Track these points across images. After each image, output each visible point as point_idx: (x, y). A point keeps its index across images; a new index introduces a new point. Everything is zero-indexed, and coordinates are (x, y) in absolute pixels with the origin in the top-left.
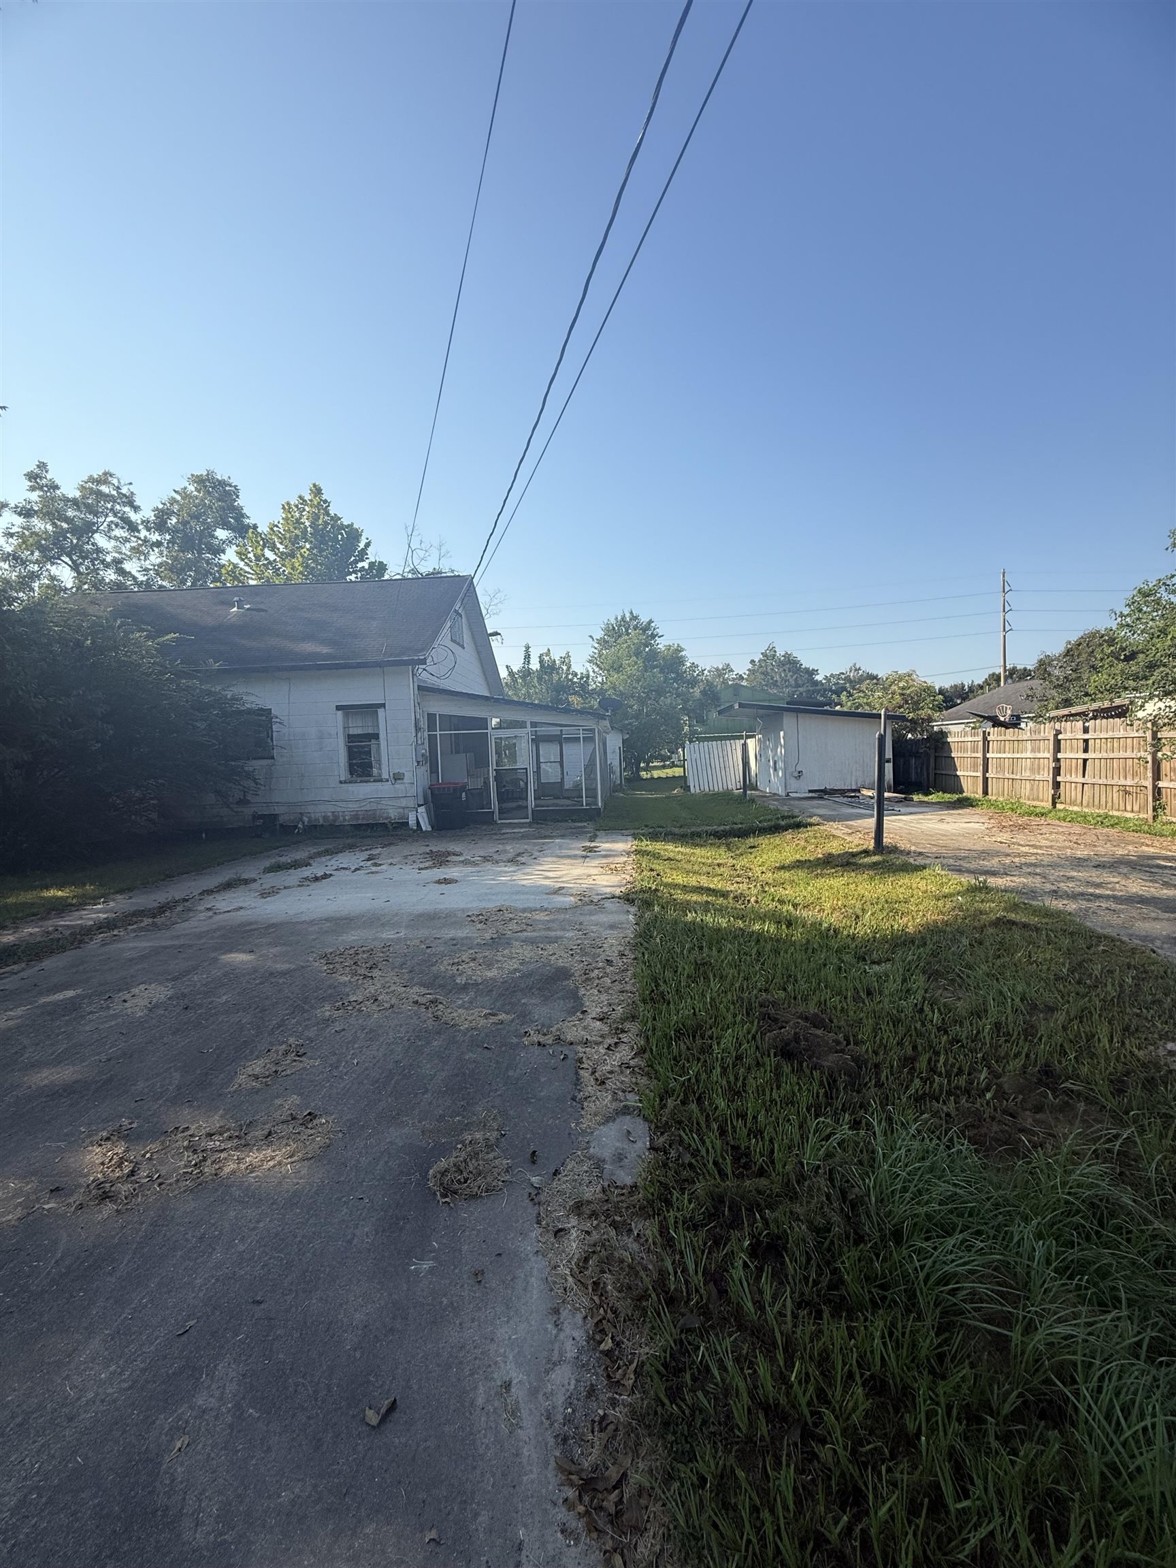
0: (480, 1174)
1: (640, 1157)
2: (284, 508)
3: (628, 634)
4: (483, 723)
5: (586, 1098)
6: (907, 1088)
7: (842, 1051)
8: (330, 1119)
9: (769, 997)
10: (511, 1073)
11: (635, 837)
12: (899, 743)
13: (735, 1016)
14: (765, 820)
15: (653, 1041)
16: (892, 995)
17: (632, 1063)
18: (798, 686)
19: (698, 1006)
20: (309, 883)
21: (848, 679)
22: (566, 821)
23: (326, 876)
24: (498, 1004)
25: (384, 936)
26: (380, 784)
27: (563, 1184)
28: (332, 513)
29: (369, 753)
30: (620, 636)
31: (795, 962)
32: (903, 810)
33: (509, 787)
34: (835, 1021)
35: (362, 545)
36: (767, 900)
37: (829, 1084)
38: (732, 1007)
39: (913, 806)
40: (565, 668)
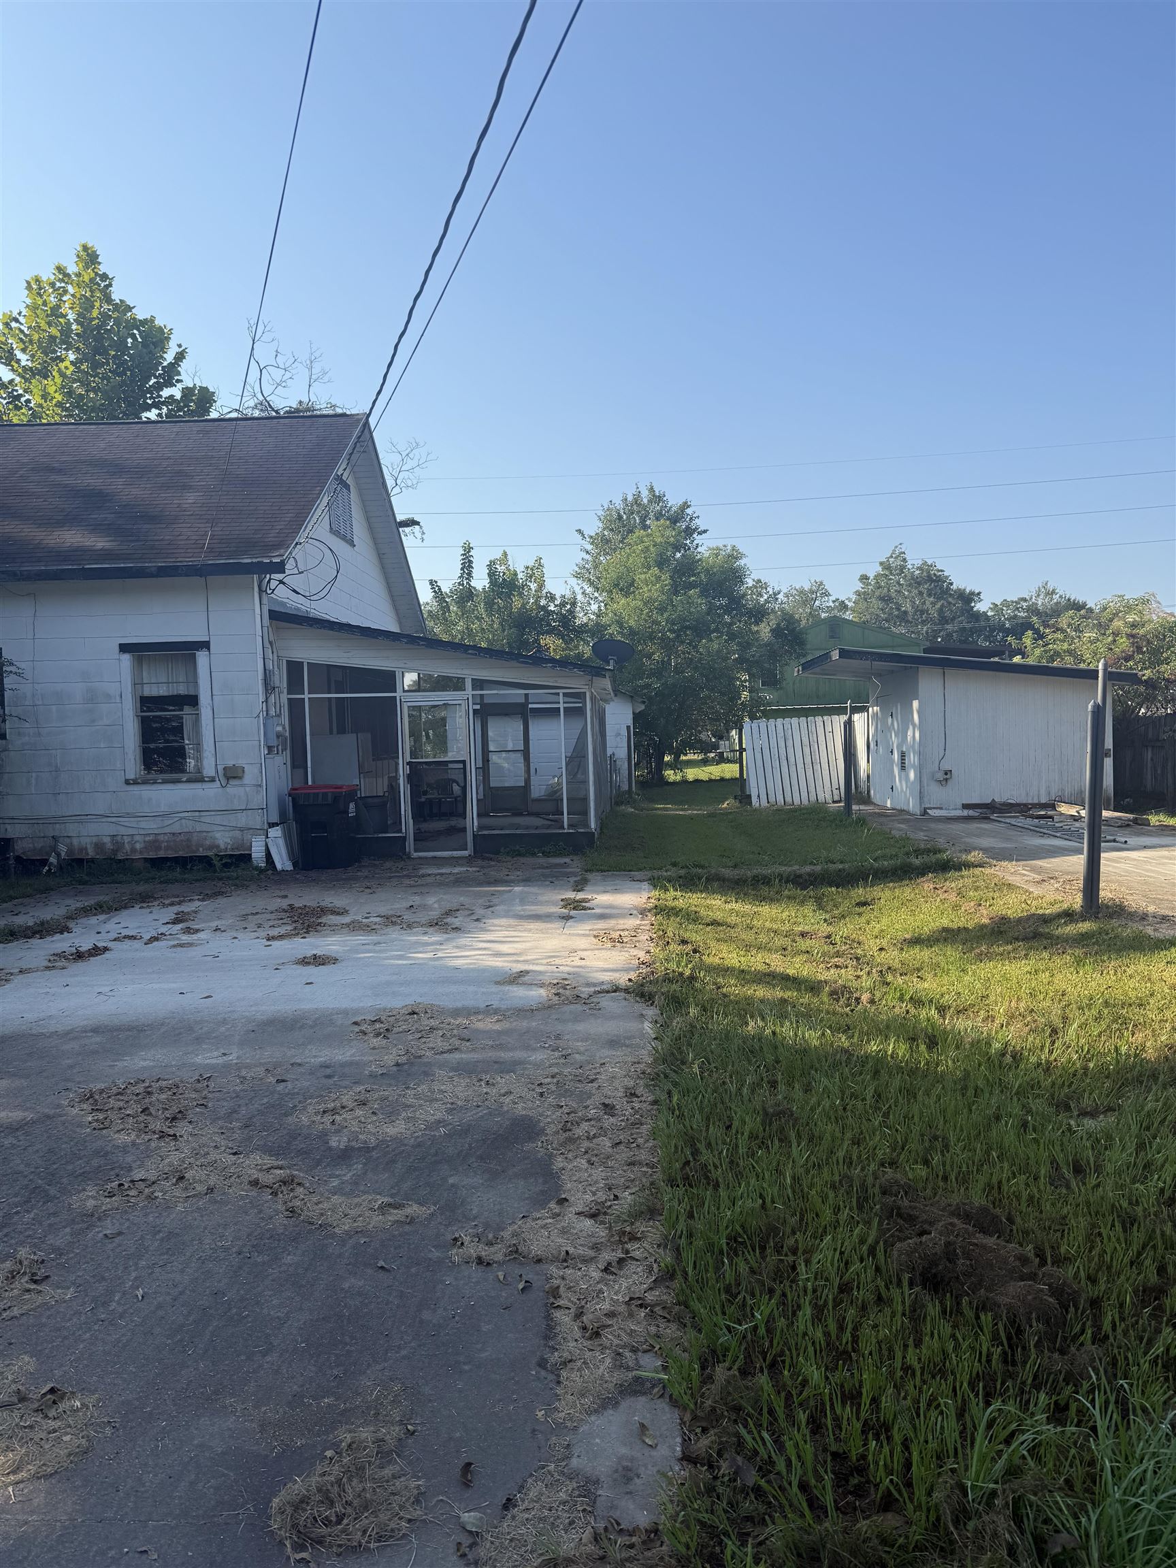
0: (366, 1508)
1: (664, 1475)
2: (29, 287)
3: (645, 527)
4: (388, 680)
5: (565, 1364)
6: (1150, 1343)
7: (1033, 1277)
8: (91, 1400)
9: (898, 1176)
10: (426, 1315)
11: (655, 883)
12: (1126, 724)
13: (837, 1210)
14: (884, 857)
15: (689, 1257)
16: (1118, 1173)
17: (650, 1297)
18: (944, 620)
19: (771, 1191)
20: (63, 963)
21: (1033, 610)
22: (534, 855)
23: (96, 951)
24: (406, 1186)
25: (199, 1060)
26: (198, 785)
27: (519, 1525)
28: (116, 297)
29: (179, 730)
30: (631, 531)
31: (944, 1112)
32: (1132, 841)
33: (433, 795)
34: (1018, 1220)
35: (169, 357)
36: (891, 999)
37: (1009, 1338)
38: (831, 1194)
39: (1149, 834)
40: (533, 586)
